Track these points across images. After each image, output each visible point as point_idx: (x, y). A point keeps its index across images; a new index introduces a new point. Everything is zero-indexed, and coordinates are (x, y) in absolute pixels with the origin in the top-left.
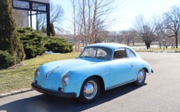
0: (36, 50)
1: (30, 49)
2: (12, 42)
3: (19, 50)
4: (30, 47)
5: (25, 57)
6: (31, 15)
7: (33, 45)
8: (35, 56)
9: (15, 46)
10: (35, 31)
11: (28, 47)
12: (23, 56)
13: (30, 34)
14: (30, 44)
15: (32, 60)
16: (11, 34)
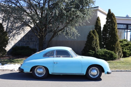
0: (129, 53)
1: (125, 52)
2: (116, 47)
3: (120, 52)
4: (126, 51)
5: (122, 56)
6: (127, 32)
7: (128, 49)
8: (129, 57)
9: (118, 49)
10: (129, 41)
11: (124, 51)
12: (121, 55)
13: (126, 43)
14: (126, 49)
15: (126, 58)
16: (116, 43)
